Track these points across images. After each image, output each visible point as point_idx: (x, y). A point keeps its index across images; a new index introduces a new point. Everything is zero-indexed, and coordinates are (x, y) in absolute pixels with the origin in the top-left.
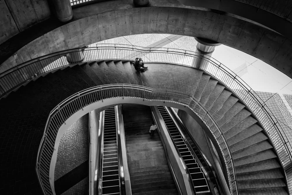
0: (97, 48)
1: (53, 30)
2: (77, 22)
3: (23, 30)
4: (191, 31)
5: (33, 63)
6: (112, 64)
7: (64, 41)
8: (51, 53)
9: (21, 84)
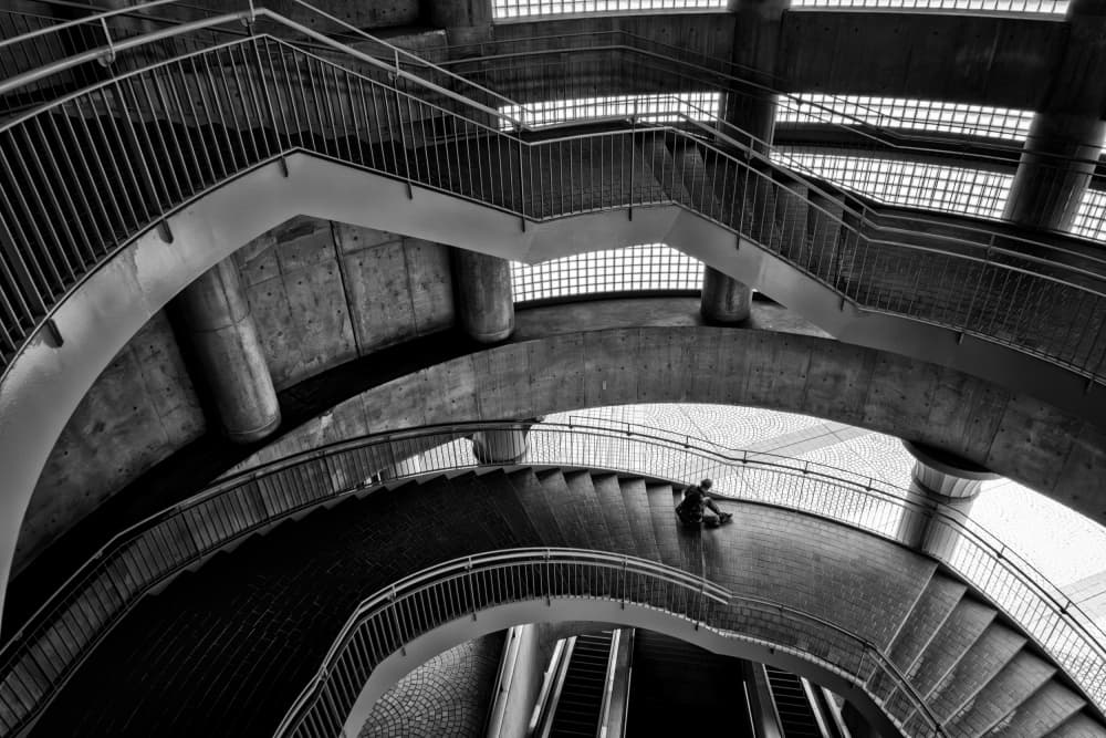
0: (571, 426)
1: (449, 363)
2: (521, 348)
3: (369, 352)
4: (887, 418)
5: (369, 445)
6: (612, 486)
7: (474, 395)
8: (428, 423)
9: (320, 500)
